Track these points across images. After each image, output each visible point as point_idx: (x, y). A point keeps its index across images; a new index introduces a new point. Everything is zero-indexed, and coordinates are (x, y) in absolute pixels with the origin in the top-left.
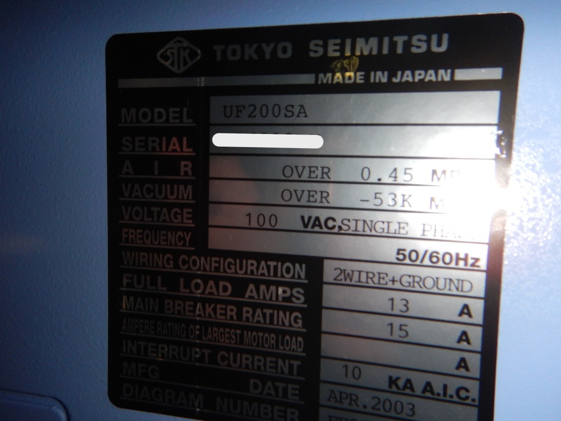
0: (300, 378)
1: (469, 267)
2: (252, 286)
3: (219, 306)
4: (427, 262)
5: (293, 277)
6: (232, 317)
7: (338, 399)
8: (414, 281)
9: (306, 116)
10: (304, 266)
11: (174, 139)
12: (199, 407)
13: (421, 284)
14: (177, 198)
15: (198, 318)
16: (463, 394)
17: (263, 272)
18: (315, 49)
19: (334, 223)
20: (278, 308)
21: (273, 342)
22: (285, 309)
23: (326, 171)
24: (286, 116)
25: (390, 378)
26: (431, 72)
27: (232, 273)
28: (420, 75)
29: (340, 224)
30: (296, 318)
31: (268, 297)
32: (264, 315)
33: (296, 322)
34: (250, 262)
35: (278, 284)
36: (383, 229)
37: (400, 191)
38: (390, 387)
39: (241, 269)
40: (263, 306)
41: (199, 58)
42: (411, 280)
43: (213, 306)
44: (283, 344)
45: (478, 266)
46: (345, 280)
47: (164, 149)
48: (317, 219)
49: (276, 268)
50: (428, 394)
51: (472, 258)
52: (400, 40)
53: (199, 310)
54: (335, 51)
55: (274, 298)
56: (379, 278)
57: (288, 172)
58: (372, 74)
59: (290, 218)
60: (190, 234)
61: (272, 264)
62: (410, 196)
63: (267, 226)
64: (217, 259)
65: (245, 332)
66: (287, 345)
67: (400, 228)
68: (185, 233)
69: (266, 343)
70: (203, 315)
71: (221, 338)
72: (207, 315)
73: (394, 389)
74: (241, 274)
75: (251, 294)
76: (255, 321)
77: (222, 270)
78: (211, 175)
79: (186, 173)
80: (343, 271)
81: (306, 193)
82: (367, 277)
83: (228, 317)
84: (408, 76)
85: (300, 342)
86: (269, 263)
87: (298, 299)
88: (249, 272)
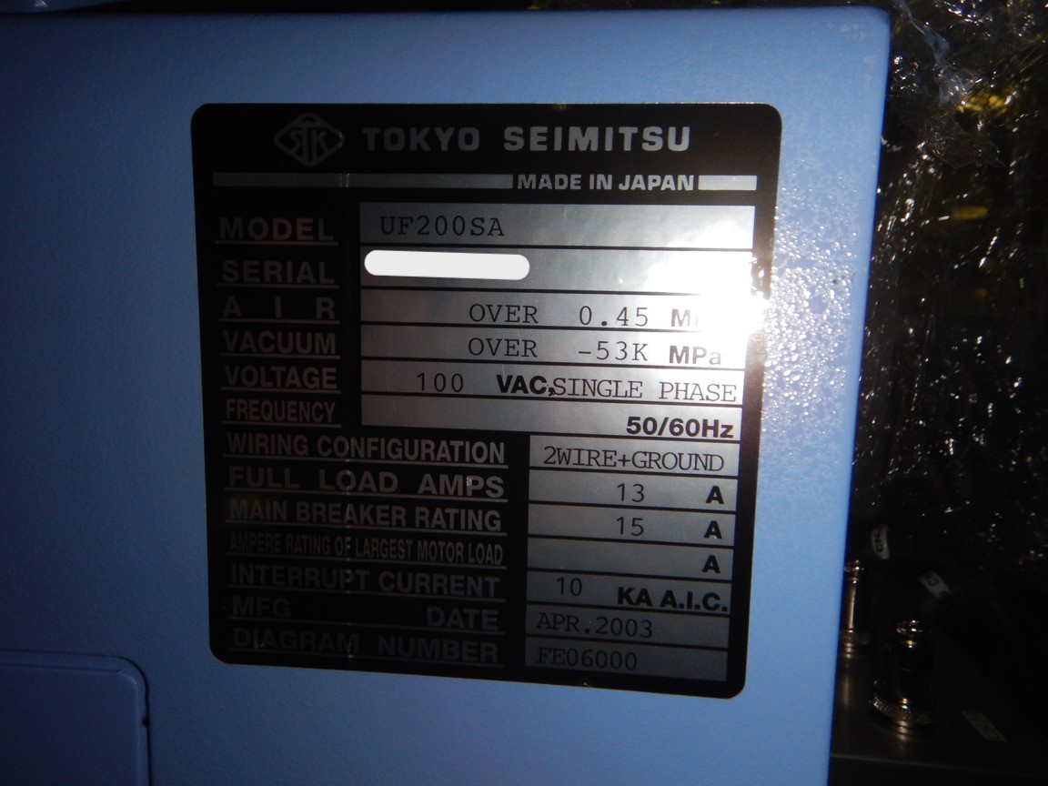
0: (499, 600)
1: (719, 438)
2: (428, 477)
3: (379, 508)
4: (667, 433)
5: (487, 462)
6: (399, 522)
7: (552, 625)
8: (650, 460)
9: (501, 234)
10: (502, 445)
11: (305, 265)
12: (352, 653)
13: (660, 462)
14: (313, 352)
15: (349, 527)
16: (712, 602)
17: (444, 456)
18: (513, 139)
19: (544, 385)
20: (467, 505)
21: (461, 553)
22: (476, 507)
23: (532, 311)
24: (473, 233)
25: (621, 589)
26: (669, 178)
27: (398, 459)
28: (654, 181)
29: (552, 386)
30: (493, 518)
31: (451, 491)
32: (447, 517)
33: (492, 525)
34: (424, 442)
35: (466, 472)
36: (610, 391)
37: (630, 338)
38: (620, 601)
39: (411, 452)
40: (444, 505)
41: (341, 145)
42: (647, 458)
43: (370, 507)
44: (473, 556)
45: (731, 436)
46: (560, 463)
47: (290, 279)
48: (520, 379)
49: (462, 449)
50: (669, 607)
51: (723, 426)
52: (628, 132)
53: (350, 515)
54: (540, 143)
55: (460, 493)
56: (606, 458)
57: (477, 314)
58: (592, 177)
59: (484, 379)
60: (333, 404)
61: (457, 444)
62: (644, 345)
63: (448, 390)
64: (376, 440)
65: (419, 542)
66: (480, 557)
67: (631, 389)
68: (326, 404)
69: (450, 556)
70: (356, 522)
71: (384, 553)
72: (362, 522)
73: (625, 603)
74: (411, 460)
75: (428, 489)
76: (433, 526)
77: (383, 456)
78: (364, 317)
79: (325, 316)
80: (556, 450)
81: (504, 344)
82: (590, 458)
83: (394, 523)
84: (638, 183)
85: (498, 551)
86: (452, 443)
87: (495, 491)
88: (423, 457)
